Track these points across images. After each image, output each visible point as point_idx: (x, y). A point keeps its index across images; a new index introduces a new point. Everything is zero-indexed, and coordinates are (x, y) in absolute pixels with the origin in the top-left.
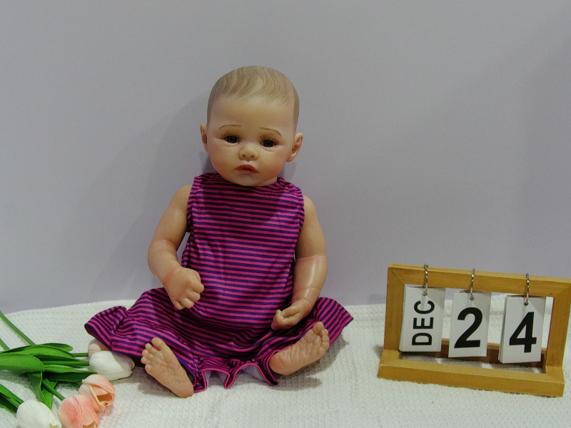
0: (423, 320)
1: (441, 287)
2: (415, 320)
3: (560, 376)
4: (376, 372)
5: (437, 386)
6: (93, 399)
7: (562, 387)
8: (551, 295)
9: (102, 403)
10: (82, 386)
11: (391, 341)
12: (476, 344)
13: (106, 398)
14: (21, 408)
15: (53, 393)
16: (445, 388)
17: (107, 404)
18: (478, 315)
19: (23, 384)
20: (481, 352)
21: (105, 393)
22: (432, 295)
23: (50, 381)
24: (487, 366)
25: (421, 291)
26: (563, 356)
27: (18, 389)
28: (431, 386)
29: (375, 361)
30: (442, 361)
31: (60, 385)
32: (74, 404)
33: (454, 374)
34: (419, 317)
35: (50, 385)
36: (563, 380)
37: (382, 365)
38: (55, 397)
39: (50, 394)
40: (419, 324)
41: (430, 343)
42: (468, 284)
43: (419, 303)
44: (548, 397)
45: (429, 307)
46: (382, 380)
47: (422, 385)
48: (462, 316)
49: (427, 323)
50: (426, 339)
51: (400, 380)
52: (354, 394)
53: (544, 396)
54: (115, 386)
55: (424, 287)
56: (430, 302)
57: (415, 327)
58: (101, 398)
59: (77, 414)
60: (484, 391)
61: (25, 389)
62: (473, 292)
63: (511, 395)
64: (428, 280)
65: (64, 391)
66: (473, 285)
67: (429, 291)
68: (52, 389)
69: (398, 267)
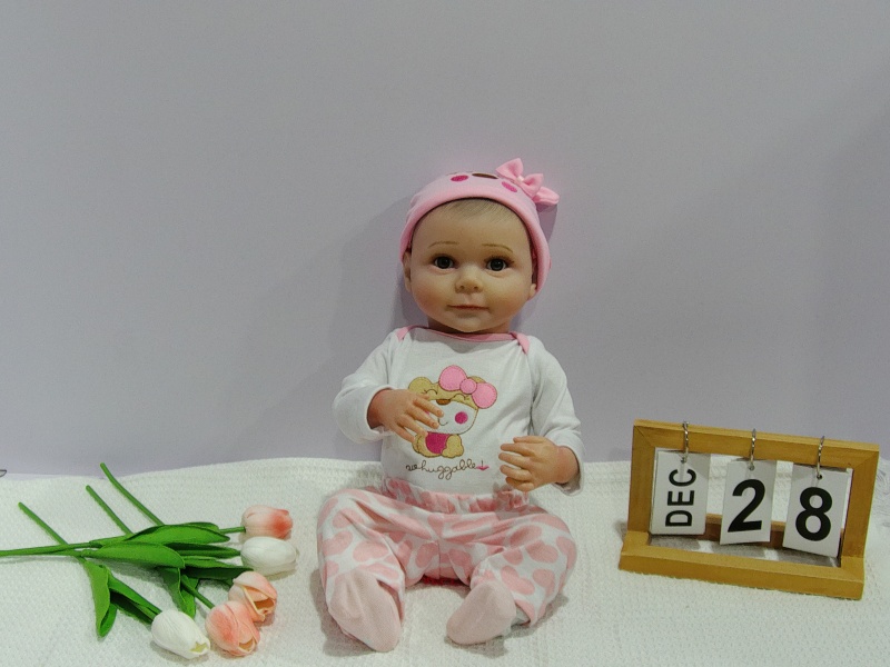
0: (680, 494)
1: (707, 452)
2: (670, 494)
3: (859, 572)
4: (616, 561)
5: (695, 581)
6: (249, 607)
8: (850, 465)
9: (260, 612)
10: (233, 587)
11: (638, 519)
12: (757, 525)
13: (266, 603)
14: (158, 620)
15: (194, 595)
16: (705, 584)
17: (267, 611)
18: (759, 488)
19: (153, 581)
20: (763, 535)
21: (264, 598)
22: (693, 461)
23: (190, 578)
24: (771, 555)
25: (678, 457)
26: (864, 544)
27: (149, 591)
28: (687, 581)
29: (616, 543)
31: (203, 583)
32: (227, 615)
33: (720, 567)
34: (676, 490)
35: (190, 583)
36: (861, 576)
37: (624, 554)
38: (197, 600)
39: (192, 597)
40: (675, 499)
41: (689, 523)
42: (747, 450)
43: (675, 472)
44: (840, 598)
45: (689, 477)
46: (624, 572)
48: (738, 491)
49: (686, 498)
50: (684, 519)
51: (646, 573)
54: (274, 583)
55: (683, 451)
56: (690, 472)
57: (670, 502)
58: (259, 604)
59: (231, 628)
61: (157, 588)
62: (754, 459)
64: (687, 443)
65: (209, 592)
66: (751, 451)
67: (691, 457)
68: (193, 589)
69: (646, 425)
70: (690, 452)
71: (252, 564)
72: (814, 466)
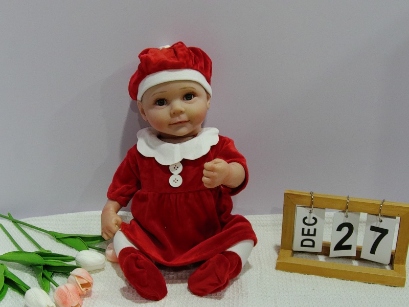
0: (309, 230)
1: (323, 208)
2: (303, 229)
3: (403, 271)
4: (274, 265)
6: (77, 286)
7: (404, 280)
8: (399, 215)
9: (83, 289)
10: (70, 276)
11: (286, 243)
12: (349, 247)
13: (87, 285)
14: (28, 293)
15: (50, 281)
16: (323, 278)
17: (87, 289)
18: (351, 227)
19: (29, 273)
20: (352, 253)
21: (86, 282)
22: (316, 213)
23: (48, 271)
24: (355, 263)
25: (308, 210)
26: (406, 258)
27: (26, 278)
28: (313, 276)
29: (274, 256)
30: (326, 259)
31: (55, 274)
32: (65, 291)
34: (306, 228)
35: (48, 274)
36: (405, 276)
37: (278, 261)
38: (51, 283)
39: (47, 281)
40: (306, 232)
41: (313, 246)
42: (344, 206)
43: (306, 218)
44: (394, 286)
45: (313, 221)
46: (279, 271)
47: (306, 276)
48: (340, 228)
49: (312, 232)
50: (310, 243)
51: (287, 271)
52: (259, 282)
53: (392, 286)
54: (93, 275)
55: (310, 207)
56: (314, 218)
57: (303, 234)
58: (83, 285)
59: (67, 298)
60: (349, 281)
61: (31, 277)
62: (348, 212)
63: (369, 285)
64: (313, 203)
65: (58, 279)
66: (347, 207)
67: (314, 210)
68: (49, 278)
69: (291, 193)
70: (314, 207)
71: (81, 264)
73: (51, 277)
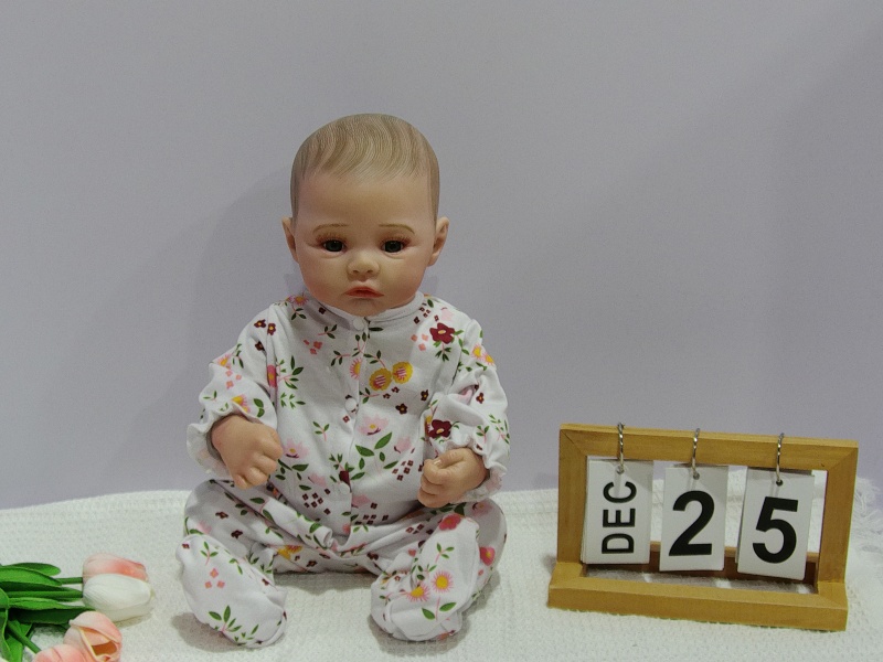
0: (618, 513)
1: (647, 459)
2: (606, 513)
3: (841, 597)
4: (544, 597)
5: (643, 618)
6: (86, 652)
7: (844, 615)
8: (821, 467)
9: (98, 658)
10: (70, 631)
11: (569, 547)
12: (705, 549)
13: (108, 648)
15: (24, 644)
17: (108, 658)
18: (707, 503)
20: (715, 562)
21: (105, 641)
22: (632, 471)
23: (21, 623)
24: (724, 584)
25: (613, 467)
26: (844, 566)
28: (634, 618)
29: (542, 580)
30: (651, 577)
31: (38, 630)
32: (53, 660)
33: (669, 599)
34: (612, 508)
35: (20, 629)
36: (845, 605)
37: (553, 587)
38: (27, 649)
39: (21, 646)
40: (612, 519)
42: (688, 453)
43: (611, 485)
44: (822, 631)
45: (628, 492)
46: (553, 610)
47: (618, 616)
48: (680, 504)
49: (625, 518)
50: (624, 544)
51: (582, 609)
52: (507, 635)
53: (816, 631)
54: (124, 631)
55: (618, 460)
56: (629, 484)
57: (606, 523)
58: (99, 649)
60: (718, 625)
62: (697, 465)
63: (763, 630)
64: (628, 448)
65: (43, 640)
66: (698, 454)
67: (626, 466)
68: (23, 637)
69: (575, 429)
71: (92, 605)
72: (773, 470)
73: (28, 635)
